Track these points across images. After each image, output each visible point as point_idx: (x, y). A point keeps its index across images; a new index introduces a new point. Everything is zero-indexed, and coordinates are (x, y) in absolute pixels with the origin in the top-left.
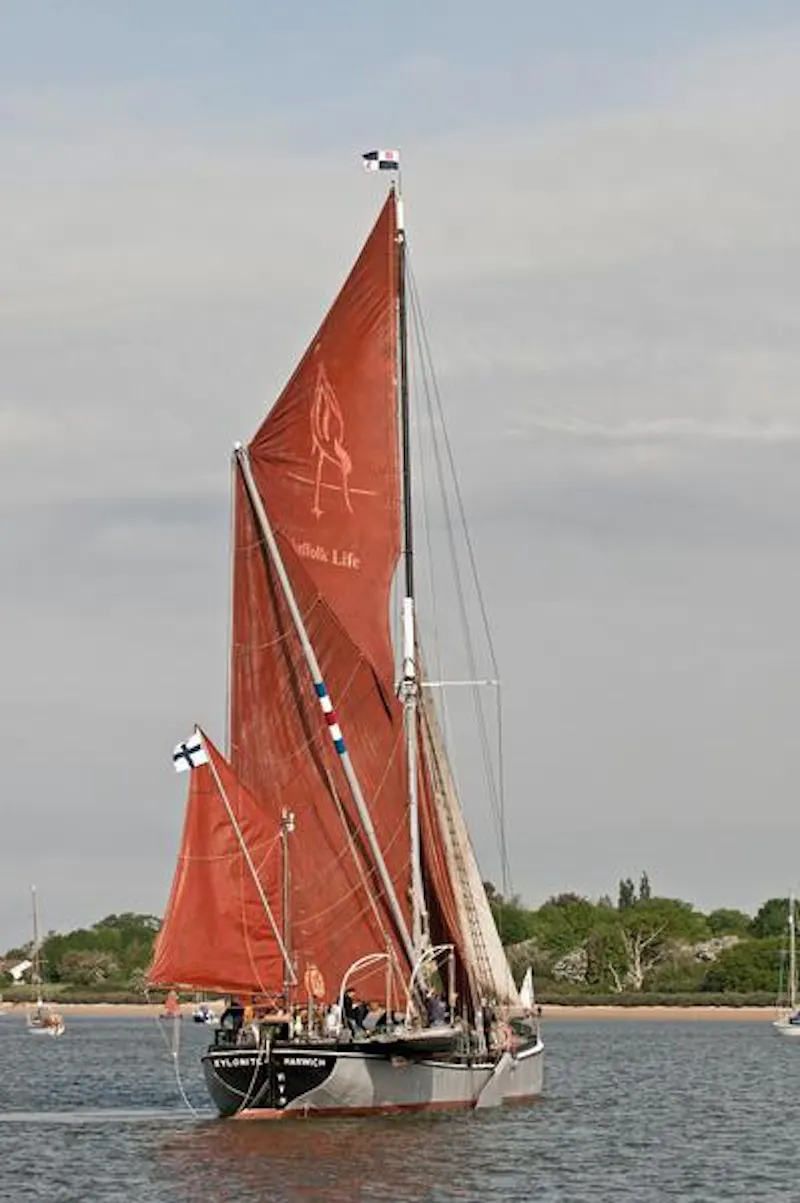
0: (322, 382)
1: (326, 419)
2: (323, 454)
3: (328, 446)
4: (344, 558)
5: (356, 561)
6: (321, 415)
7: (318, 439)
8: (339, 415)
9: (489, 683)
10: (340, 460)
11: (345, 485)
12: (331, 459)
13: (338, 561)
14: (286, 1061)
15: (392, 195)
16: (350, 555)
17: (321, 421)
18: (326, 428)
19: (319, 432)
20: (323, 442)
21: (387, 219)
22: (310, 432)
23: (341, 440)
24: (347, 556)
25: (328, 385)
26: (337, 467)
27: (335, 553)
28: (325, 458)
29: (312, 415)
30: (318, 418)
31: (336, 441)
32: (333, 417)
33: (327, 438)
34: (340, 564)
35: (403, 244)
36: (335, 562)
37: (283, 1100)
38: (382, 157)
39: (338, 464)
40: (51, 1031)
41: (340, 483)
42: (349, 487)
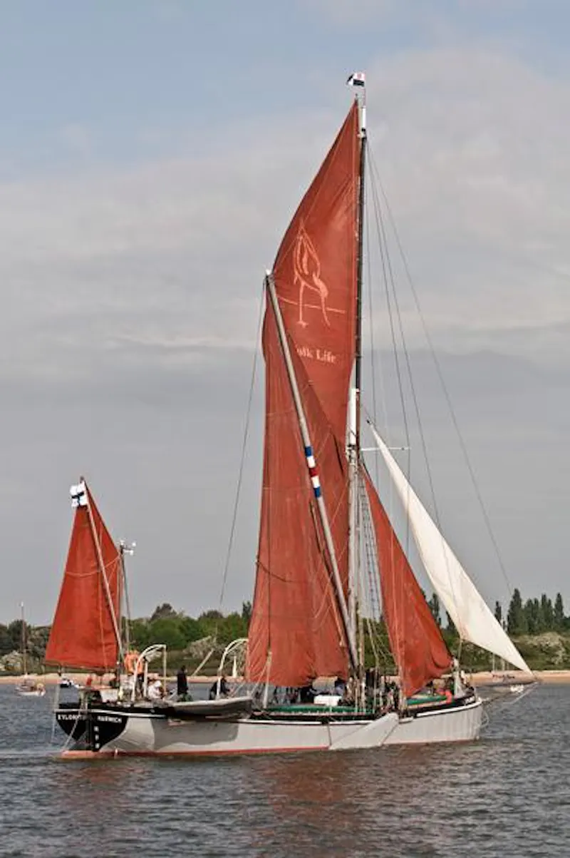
0: (302, 232)
1: (305, 259)
2: (303, 283)
3: (308, 278)
4: (325, 355)
5: (333, 358)
6: (302, 256)
7: (299, 273)
8: (315, 257)
9: (403, 449)
10: (319, 289)
11: (323, 306)
12: (309, 286)
13: (321, 356)
14: (99, 718)
15: (356, 103)
16: (329, 353)
17: (301, 261)
18: (305, 265)
19: (299, 267)
20: (303, 275)
21: (352, 121)
22: (292, 269)
23: (318, 274)
24: (327, 354)
25: (306, 234)
26: (316, 292)
27: (318, 351)
28: (305, 287)
29: (294, 256)
30: (298, 258)
31: (314, 275)
32: (310, 257)
33: (306, 272)
34: (322, 359)
35: (364, 139)
36: (318, 357)
37: (97, 746)
38: (355, 77)
39: (316, 290)
40: (36, 693)
41: (319, 304)
42: (326, 306)
